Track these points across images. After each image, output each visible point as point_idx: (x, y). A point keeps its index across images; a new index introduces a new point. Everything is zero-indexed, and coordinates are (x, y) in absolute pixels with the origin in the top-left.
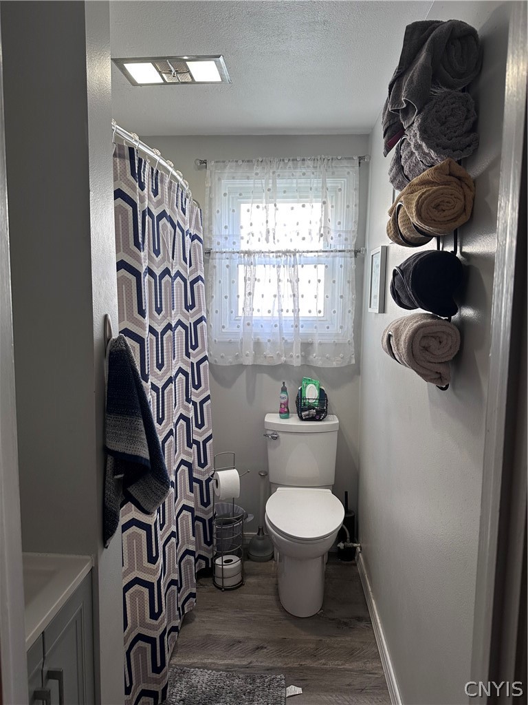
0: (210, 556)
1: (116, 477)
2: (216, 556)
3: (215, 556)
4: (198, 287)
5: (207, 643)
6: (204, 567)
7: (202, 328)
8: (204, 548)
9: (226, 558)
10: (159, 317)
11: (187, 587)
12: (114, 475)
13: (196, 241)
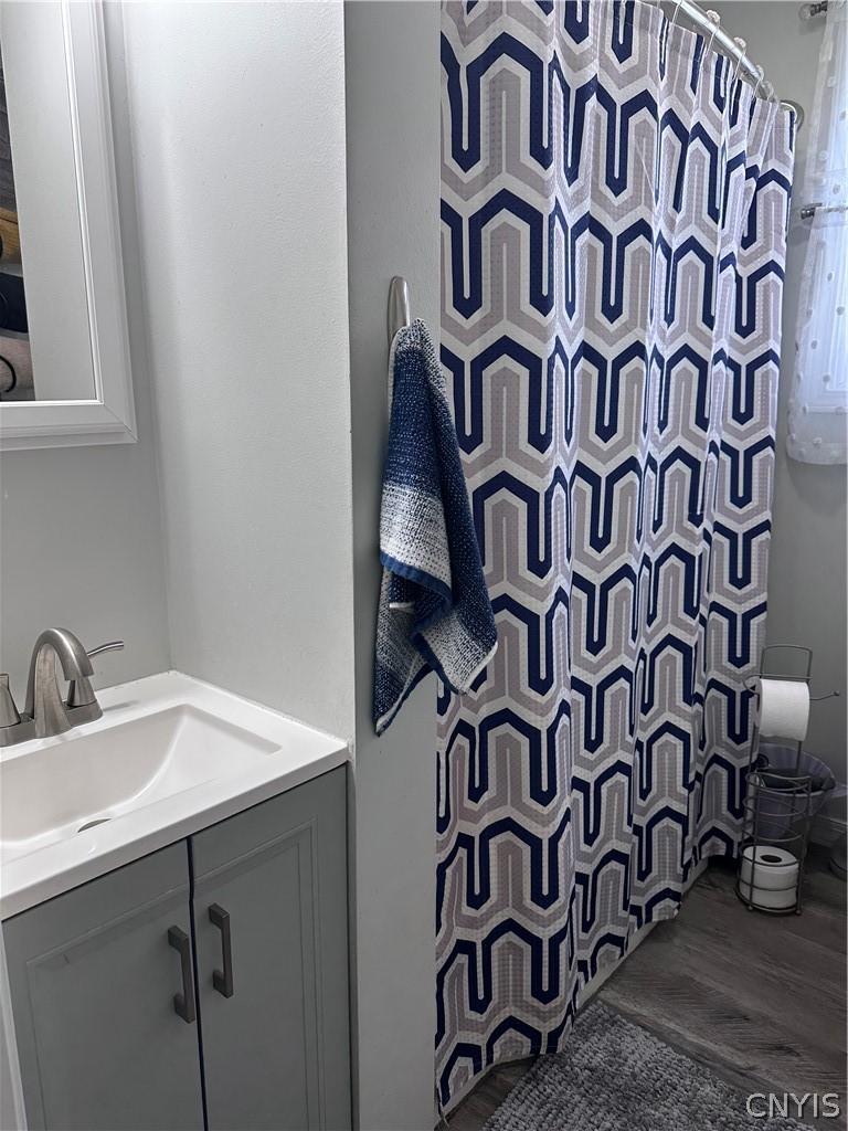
0: (737, 838)
1: (391, 606)
2: (750, 842)
3: (746, 841)
4: (766, 287)
5: (679, 991)
6: (722, 852)
7: (766, 375)
8: (727, 818)
9: (762, 851)
10: (613, 327)
11: (661, 877)
12: (391, 601)
13: (772, 185)
